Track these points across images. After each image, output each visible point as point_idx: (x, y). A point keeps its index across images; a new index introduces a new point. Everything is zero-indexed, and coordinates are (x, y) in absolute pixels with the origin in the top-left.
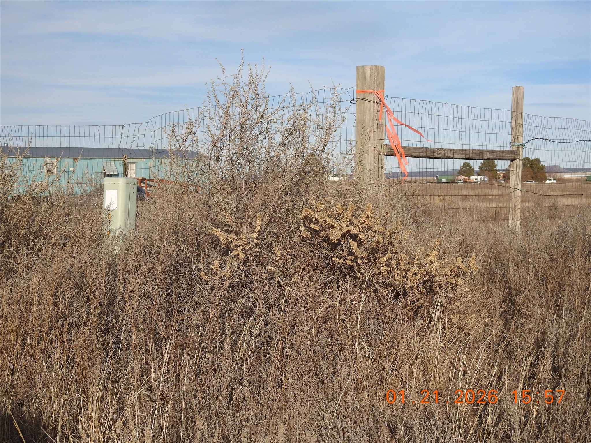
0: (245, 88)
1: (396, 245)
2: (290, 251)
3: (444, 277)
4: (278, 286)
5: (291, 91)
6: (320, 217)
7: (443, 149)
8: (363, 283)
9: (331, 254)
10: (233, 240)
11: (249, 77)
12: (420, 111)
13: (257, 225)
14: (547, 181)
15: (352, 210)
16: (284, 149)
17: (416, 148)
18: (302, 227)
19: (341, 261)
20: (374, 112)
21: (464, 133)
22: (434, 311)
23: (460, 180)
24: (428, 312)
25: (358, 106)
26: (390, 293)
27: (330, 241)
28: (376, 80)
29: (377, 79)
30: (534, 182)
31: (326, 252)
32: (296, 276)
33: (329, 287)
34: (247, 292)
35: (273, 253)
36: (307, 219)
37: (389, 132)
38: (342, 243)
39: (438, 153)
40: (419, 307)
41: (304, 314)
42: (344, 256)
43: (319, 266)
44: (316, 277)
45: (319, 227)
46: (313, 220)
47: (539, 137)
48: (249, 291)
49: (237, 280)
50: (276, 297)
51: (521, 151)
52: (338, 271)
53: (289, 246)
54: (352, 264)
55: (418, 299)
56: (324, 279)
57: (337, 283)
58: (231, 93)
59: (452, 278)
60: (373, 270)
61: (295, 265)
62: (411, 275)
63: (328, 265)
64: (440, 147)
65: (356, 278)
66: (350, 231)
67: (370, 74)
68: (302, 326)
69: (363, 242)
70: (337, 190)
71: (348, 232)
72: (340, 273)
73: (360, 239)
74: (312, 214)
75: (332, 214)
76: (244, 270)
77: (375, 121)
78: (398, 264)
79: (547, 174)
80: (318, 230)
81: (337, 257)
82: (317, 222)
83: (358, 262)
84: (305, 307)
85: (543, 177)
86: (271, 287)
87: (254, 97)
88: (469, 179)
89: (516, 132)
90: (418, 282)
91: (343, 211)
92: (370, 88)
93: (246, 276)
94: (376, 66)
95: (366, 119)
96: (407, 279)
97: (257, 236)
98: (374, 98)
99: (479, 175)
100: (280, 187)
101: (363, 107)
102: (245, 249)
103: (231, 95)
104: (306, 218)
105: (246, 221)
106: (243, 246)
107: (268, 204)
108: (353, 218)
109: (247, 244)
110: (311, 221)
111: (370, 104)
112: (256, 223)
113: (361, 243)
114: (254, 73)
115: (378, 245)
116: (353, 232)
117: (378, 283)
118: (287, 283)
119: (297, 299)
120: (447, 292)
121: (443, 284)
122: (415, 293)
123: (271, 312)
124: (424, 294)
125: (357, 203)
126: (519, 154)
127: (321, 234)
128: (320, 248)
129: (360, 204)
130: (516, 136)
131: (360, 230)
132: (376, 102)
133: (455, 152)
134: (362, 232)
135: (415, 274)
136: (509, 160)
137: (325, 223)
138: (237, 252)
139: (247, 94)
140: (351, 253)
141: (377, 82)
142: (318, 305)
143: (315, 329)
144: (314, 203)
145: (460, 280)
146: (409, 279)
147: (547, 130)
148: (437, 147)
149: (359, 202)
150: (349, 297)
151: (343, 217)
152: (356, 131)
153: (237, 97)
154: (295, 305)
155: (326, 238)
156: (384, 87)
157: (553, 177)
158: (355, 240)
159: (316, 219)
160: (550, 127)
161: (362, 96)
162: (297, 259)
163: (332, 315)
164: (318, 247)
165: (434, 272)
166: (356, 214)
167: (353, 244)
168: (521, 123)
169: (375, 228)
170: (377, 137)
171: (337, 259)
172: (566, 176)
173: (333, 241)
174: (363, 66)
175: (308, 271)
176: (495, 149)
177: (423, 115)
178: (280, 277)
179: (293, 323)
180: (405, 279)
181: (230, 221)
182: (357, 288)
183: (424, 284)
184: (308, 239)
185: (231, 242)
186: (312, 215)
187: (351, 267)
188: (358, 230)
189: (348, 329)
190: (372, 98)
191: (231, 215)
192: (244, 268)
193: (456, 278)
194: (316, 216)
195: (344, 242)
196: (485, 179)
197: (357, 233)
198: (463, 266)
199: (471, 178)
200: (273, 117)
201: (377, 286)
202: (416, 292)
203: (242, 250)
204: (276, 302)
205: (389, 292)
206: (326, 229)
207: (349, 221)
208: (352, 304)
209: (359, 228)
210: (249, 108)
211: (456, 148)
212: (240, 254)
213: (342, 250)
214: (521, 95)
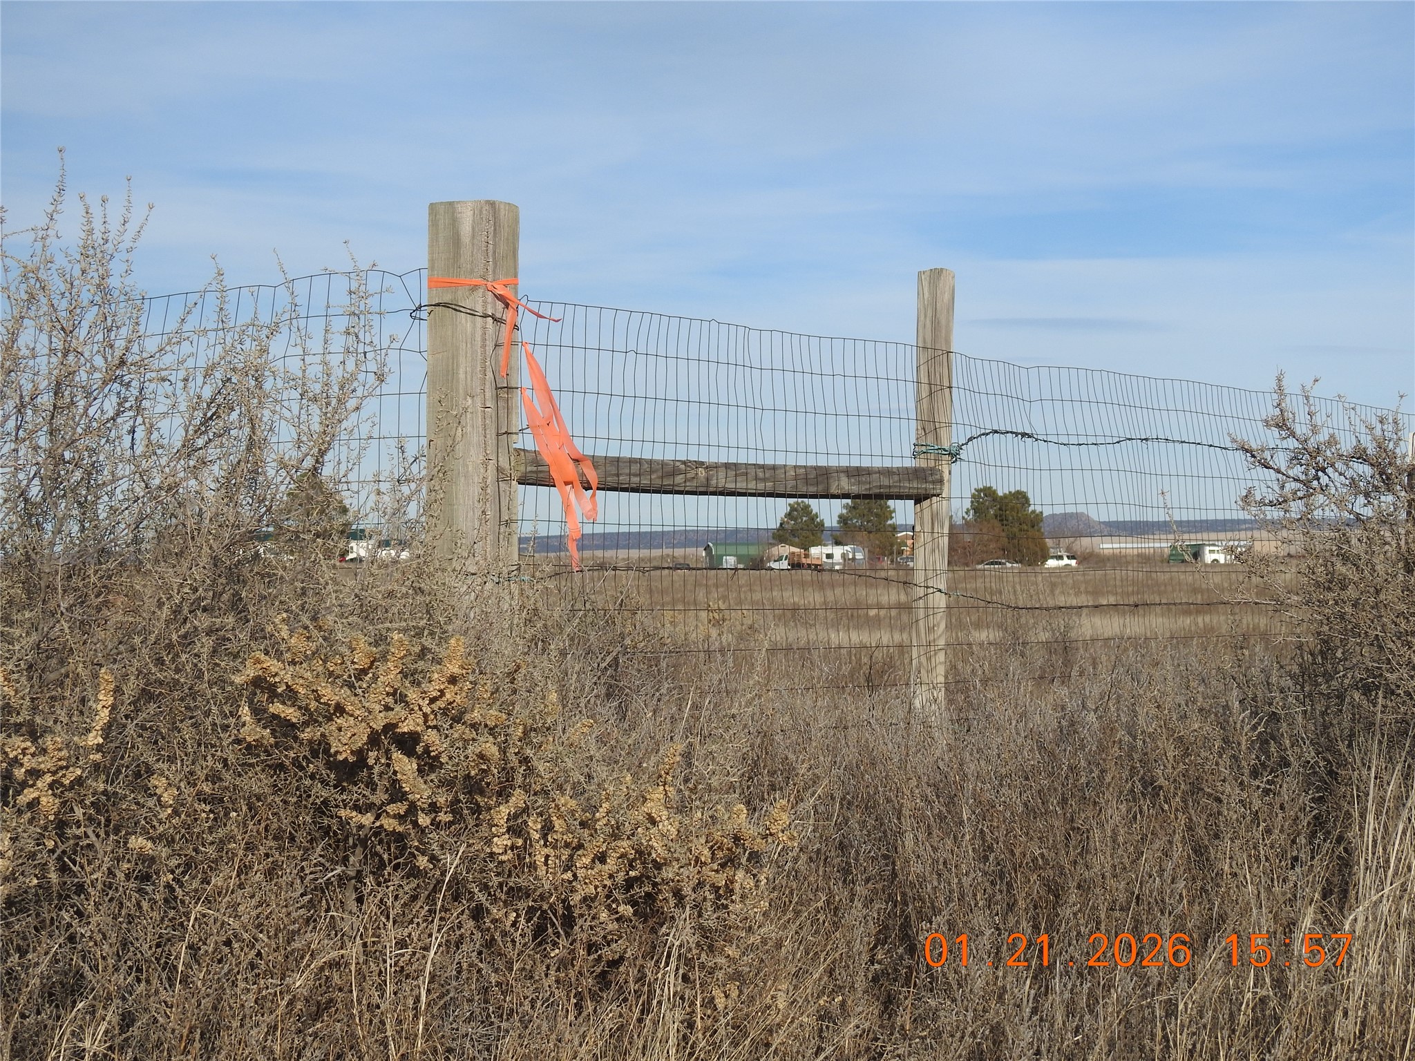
0: (68, 270)
1: (541, 767)
2: (207, 788)
3: (691, 868)
4: (166, 901)
5: (214, 283)
6: (301, 681)
7: (702, 463)
8: (436, 890)
9: (337, 796)
10: (24, 753)
11: (83, 235)
12: (632, 346)
13: (99, 707)
14: (1051, 563)
15: (401, 658)
16: (192, 463)
17: (618, 460)
18: (245, 711)
19: (367, 819)
20: (484, 346)
21: (768, 415)
22: (660, 975)
23: (780, 559)
24: (641, 979)
25: (432, 328)
26: (522, 920)
27: (330, 756)
28: (491, 247)
29: (494, 245)
30: (1009, 565)
31: (320, 792)
32: (226, 870)
33: (332, 903)
34: (68, 919)
35: (151, 795)
36: (262, 689)
37: (531, 412)
38: (371, 762)
39: (689, 476)
40: (614, 964)
41: (248, 990)
42: (378, 802)
43: (301, 837)
44: (288, 873)
45: (298, 714)
46: (279, 690)
47: (1003, 429)
48: (72, 917)
49: (35, 881)
50: (160, 937)
51: (946, 470)
52: (359, 850)
53: (201, 774)
54: (400, 829)
55: (610, 937)
56: (312, 876)
57: (356, 889)
58: (23, 287)
59: (717, 871)
60: (469, 846)
61: (221, 833)
62: (587, 861)
63: (327, 831)
64: (693, 458)
65: (415, 873)
66: (395, 726)
67: (473, 229)
68: (242, 1026)
69: (437, 757)
70: (356, 596)
71: (390, 727)
72: (366, 857)
73: (427, 751)
74: (274, 670)
75: (338, 671)
76: (58, 852)
77: (490, 375)
78: (547, 828)
79: (1049, 542)
80: (294, 720)
81: (356, 808)
82: (291, 696)
83: (420, 821)
84: (253, 966)
85: (1038, 549)
86: (145, 905)
87: (97, 298)
88: (807, 556)
89: (932, 410)
90: (608, 883)
91: (372, 663)
92: (472, 271)
93: (63, 869)
94: (492, 204)
95: (461, 371)
96: (575, 876)
97: (101, 741)
98: (485, 302)
99: (838, 543)
100: (175, 587)
101: (449, 333)
102: (62, 785)
103: (23, 293)
104: (257, 682)
105: (67, 694)
106: (54, 773)
107: (137, 640)
108: (407, 684)
109: (67, 768)
110: (271, 691)
111: (474, 323)
112: (97, 701)
113: (429, 763)
114: (98, 226)
115: (484, 767)
116: (404, 728)
117: (485, 887)
118: (196, 891)
119: (228, 943)
120: (700, 915)
121: (687, 890)
122: (602, 919)
123: (143, 984)
124: (631, 921)
125: (419, 634)
126: (941, 481)
127: (305, 735)
128: (301, 778)
129: (430, 641)
130: (930, 425)
131: (426, 721)
132: (493, 317)
133: (742, 474)
134: (435, 727)
135: (602, 858)
136: (908, 497)
137: (318, 699)
138: (35, 795)
139: (75, 290)
140: (396, 793)
141: (494, 252)
142: (293, 961)
143: (282, 1035)
144: (285, 634)
145: (740, 875)
146: (581, 873)
147: (1027, 404)
148: (684, 458)
149: (426, 632)
150: (391, 934)
151: (375, 678)
152: (429, 407)
153: (44, 300)
154: (220, 961)
155: (320, 748)
156: (516, 268)
157: (1068, 549)
158: (410, 753)
159: (288, 686)
160: (1035, 396)
161: (447, 298)
162: (227, 814)
163: (341, 990)
164: (295, 775)
165: (659, 850)
166: (416, 670)
167: (405, 766)
168: (946, 384)
169: (476, 715)
170: (494, 426)
171: (354, 814)
172: (1108, 546)
173: (340, 758)
174: (451, 204)
175: (262, 850)
176: (866, 463)
177: (641, 358)
178: (172, 872)
179: (214, 1019)
180: (569, 875)
181: (12, 693)
182: (420, 904)
183: (628, 891)
184: (266, 751)
185: (16, 762)
186: (277, 674)
187: (400, 837)
188: (421, 721)
189: (389, 1034)
190: (477, 302)
191: (16, 676)
192: (56, 845)
193: (729, 871)
194: (288, 678)
195: (377, 759)
196: (859, 556)
197: (419, 729)
198: (752, 832)
199: (814, 551)
200: (155, 364)
201: (482, 897)
202: (604, 915)
203: (51, 786)
204: (159, 950)
205: (518, 916)
206: (320, 719)
207: (394, 694)
208: (403, 955)
209: (425, 716)
210: (82, 333)
211: (742, 460)
212: (44, 800)
213: (371, 785)
214: (947, 296)
